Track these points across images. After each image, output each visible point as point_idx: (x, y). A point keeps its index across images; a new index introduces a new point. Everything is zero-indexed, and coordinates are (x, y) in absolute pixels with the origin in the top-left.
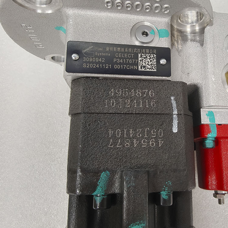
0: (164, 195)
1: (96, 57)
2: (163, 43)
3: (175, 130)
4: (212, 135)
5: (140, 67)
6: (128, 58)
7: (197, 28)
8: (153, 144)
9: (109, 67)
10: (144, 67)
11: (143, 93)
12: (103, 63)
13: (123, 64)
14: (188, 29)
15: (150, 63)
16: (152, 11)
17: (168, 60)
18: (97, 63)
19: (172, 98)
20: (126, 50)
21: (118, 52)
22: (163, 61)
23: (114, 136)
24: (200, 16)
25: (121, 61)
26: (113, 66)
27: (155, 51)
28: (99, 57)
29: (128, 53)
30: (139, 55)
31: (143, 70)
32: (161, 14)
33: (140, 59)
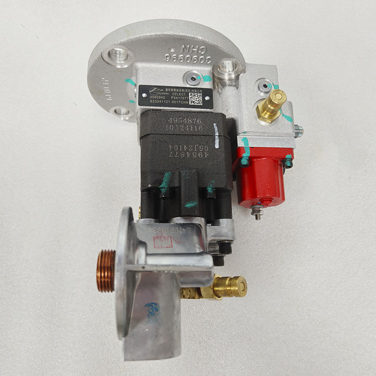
0: (210, 190)
1: (159, 95)
2: (207, 85)
3: (217, 146)
4: (246, 155)
5: (190, 102)
6: (181, 96)
7: (233, 76)
8: (201, 156)
9: (168, 102)
10: (194, 102)
11: (193, 121)
12: (164, 100)
13: (178, 100)
14: (226, 77)
15: (197, 100)
16: (198, 62)
17: (211, 97)
18: (159, 100)
19: (215, 124)
20: (180, 90)
21: (175, 92)
22: (207, 98)
23: (173, 149)
24: (235, 66)
25: (177, 98)
26: (171, 102)
27: (201, 91)
28: (161, 95)
29: (181, 92)
30: (190, 94)
31: (193, 104)
32: (205, 64)
33: (190, 96)
